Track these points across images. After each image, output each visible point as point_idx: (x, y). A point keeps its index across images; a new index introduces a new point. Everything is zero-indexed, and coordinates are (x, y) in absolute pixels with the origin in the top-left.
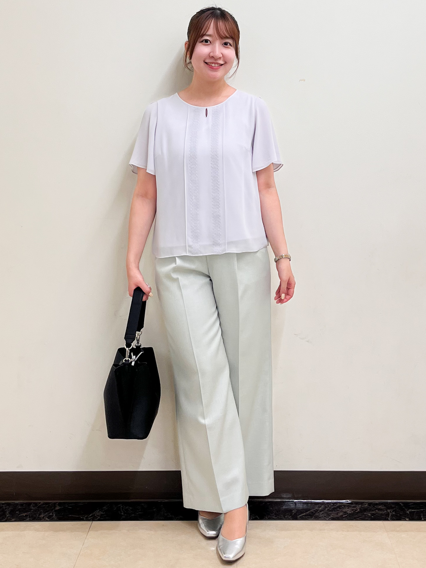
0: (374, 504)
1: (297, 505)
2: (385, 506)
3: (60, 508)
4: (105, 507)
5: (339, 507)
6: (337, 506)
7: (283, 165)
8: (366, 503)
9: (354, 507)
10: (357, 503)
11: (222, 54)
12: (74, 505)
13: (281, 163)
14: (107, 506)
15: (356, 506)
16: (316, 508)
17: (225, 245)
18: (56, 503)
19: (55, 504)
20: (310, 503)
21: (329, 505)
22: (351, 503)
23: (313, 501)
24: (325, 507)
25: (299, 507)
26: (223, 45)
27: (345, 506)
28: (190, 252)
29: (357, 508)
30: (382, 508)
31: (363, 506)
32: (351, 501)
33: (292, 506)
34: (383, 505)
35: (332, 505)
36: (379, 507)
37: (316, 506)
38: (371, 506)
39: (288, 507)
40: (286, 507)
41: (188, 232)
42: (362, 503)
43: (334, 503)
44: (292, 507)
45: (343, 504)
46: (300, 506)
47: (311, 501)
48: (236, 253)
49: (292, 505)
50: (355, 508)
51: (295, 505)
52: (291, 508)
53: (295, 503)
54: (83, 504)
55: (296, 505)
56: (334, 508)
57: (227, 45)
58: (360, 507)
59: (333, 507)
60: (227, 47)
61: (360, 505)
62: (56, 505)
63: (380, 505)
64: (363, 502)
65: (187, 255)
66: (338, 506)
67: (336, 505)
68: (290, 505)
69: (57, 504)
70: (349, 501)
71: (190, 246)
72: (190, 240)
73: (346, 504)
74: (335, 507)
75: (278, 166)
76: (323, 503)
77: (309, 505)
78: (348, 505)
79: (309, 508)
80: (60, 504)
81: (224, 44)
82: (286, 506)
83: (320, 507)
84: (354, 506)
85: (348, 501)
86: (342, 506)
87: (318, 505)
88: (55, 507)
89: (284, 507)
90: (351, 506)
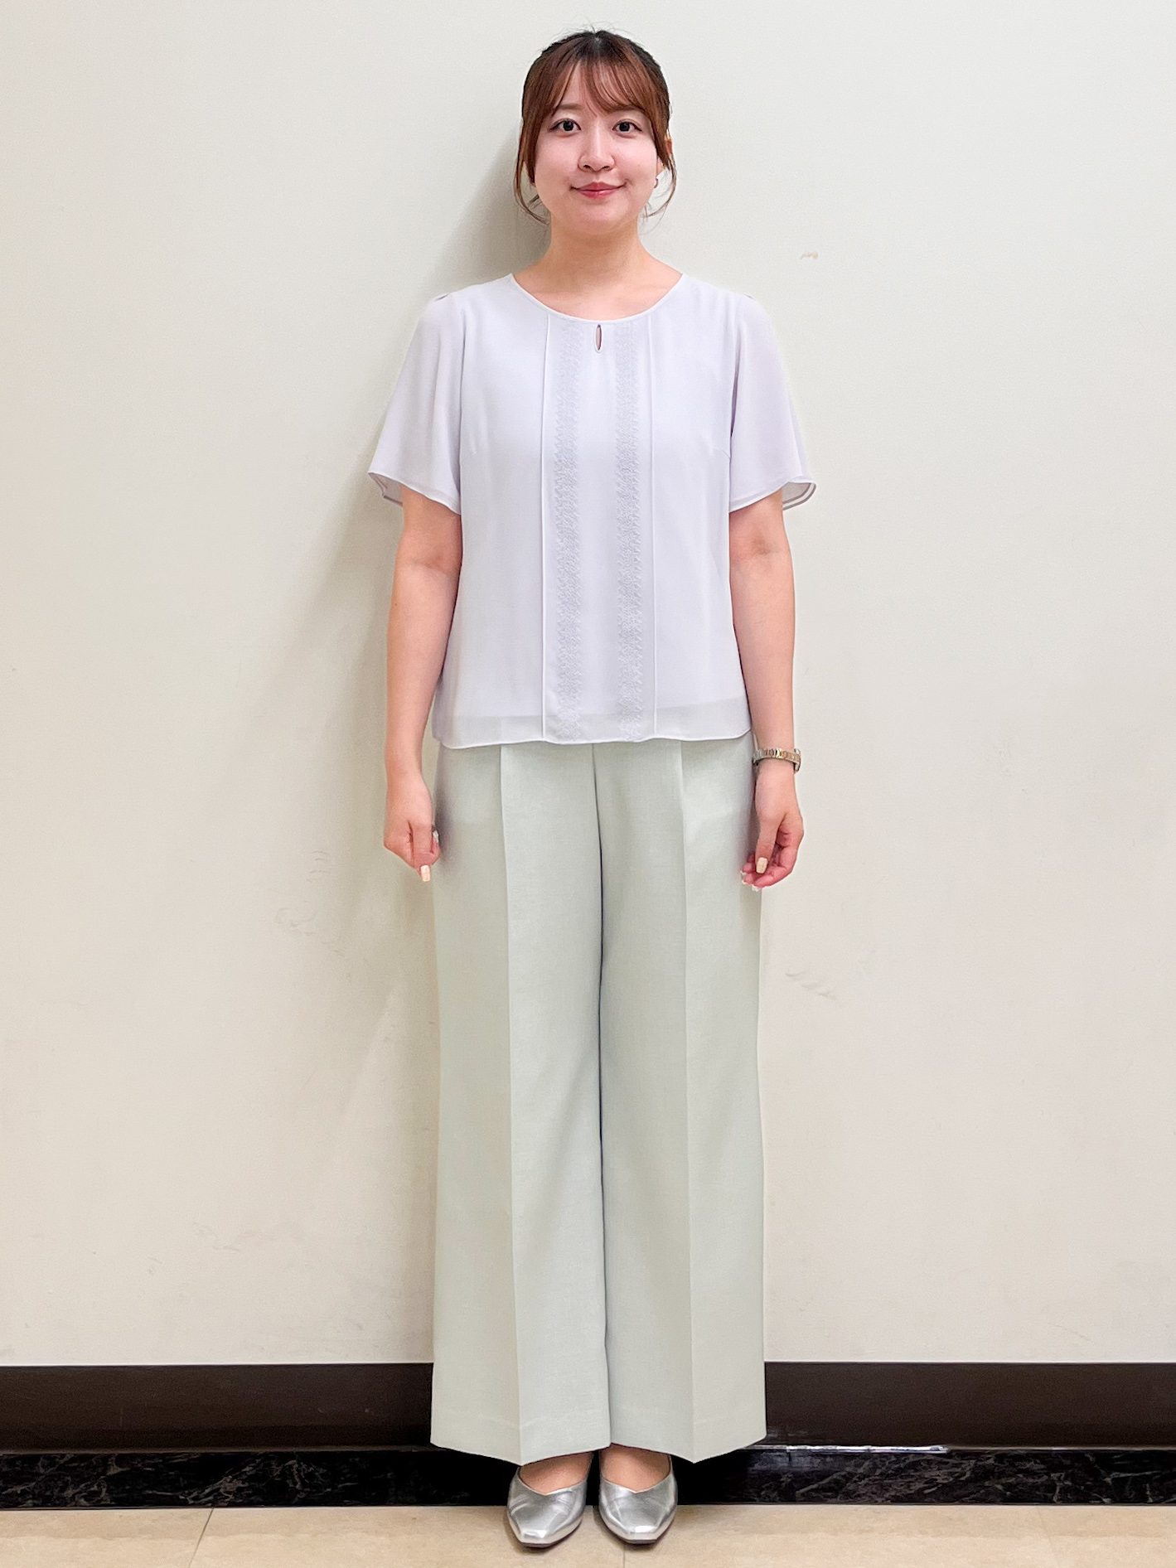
0: (1011, 1457)
1: (795, 1460)
2: (1042, 1463)
3: (120, 1470)
4: (247, 1469)
5: (915, 1465)
6: (907, 1461)
7: (815, 487)
8: (989, 1454)
9: (956, 1466)
10: (964, 1455)
11: (613, 158)
12: (161, 1461)
13: (809, 482)
14: (253, 1465)
15: (962, 1464)
16: (848, 1469)
17: (653, 714)
18: (110, 1456)
19: (106, 1458)
20: (831, 1456)
21: (884, 1461)
22: (948, 1455)
23: (838, 1448)
24: (875, 1464)
25: (799, 1465)
26: (614, 132)
27: (929, 1462)
28: (553, 731)
29: (963, 1469)
30: (1034, 1468)
31: (980, 1463)
32: (946, 1449)
33: (782, 1463)
34: (1038, 1461)
35: (893, 1459)
36: (1028, 1466)
37: (847, 1464)
38: (1003, 1463)
39: (769, 1466)
40: (764, 1467)
41: (549, 677)
42: (977, 1455)
43: (898, 1455)
44: (781, 1465)
45: (925, 1457)
46: (804, 1464)
47: (833, 1447)
48: (682, 741)
49: (779, 1459)
50: (959, 1470)
51: (788, 1459)
52: (777, 1469)
53: (789, 1455)
54: (185, 1460)
55: (790, 1460)
56: (899, 1468)
57: (628, 130)
58: (972, 1465)
59: (897, 1466)
60: (630, 135)
61: (974, 1461)
62: (110, 1463)
63: (1030, 1461)
64: (983, 1453)
65: (544, 739)
66: (909, 1464)
67: (904, 1461)
68: (774, 1458)
69: (114, 1458)
70: (942, 1449)
71: (552, 716)
72: (551, 699)
73: (933, 1458)
74: (902, 1465)
75: (805, 490)
76: (867, 1456)
77: (828, 1459)
78: (939, 1459)
79: (828, 1467)
80: (120, 1460)
81: (618, 128)
82: (763, 1464)
83: (860, 1465)
84: (956, 1462)
85: (940, 1447)
86: (922, 1461)
87: (853, 1462)
88: (106, 1467)
89: (757, 1467)
90: (948, 1463)
